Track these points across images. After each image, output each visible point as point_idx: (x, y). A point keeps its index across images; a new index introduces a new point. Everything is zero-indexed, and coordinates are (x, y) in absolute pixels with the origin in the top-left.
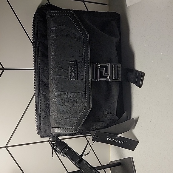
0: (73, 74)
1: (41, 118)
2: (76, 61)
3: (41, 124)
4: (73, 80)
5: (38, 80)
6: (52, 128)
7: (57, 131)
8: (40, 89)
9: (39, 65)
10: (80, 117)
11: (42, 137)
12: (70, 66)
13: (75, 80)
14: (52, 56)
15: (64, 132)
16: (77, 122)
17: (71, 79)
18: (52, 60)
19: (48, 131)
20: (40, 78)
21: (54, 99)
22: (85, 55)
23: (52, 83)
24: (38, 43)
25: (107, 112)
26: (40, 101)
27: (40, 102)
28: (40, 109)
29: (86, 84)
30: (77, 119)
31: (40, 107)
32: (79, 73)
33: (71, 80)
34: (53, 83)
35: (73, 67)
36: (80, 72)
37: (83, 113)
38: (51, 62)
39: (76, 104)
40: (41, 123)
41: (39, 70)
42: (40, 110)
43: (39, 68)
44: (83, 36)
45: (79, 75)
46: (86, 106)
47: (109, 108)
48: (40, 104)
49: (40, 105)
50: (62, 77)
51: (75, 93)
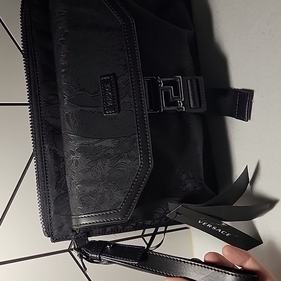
0: (108, 101)
1: (49, 200)
2: (114, 74)
3: (50, 213)
4: (109, 113)
5: (39, 121)
6: (73, 217)
7: (84, 221)
8: (43, 140)
9: (39, 91)
10: (131, 188)
11: (54, 240)
12: (102, 86)
13: (115, 113)
14: (64, 68)
15: (101, 222)
16: (126, 198)
17: (105, 111)
18: (63, 76)
19: (66, 226)
20: (41, 117)
21: (74, 154)
22: (129, 61)
23: (67, 124)
24: (34, 48)
25: (184, 176)
26: (45, 164)
27: (46, 167)
28: (47, 180)
29: (137, 118)
30: (125, 192)
31: (47, 177)
32: (121, 97)
33: (107, 113)
34: (69, 122)
35: (108, 88)
36: (123, 96)
37: (136, 178)
38: (63, 82)
39: (120, 162)
40: (50, 210)
41: (40, 101)
42: (47, 183)
43: (40, 98)
44: (123, 25)
45: (121, 101)
46: (141, 164)
47: (189, 167)
48: (46, 170)
49: (46, 174)
50: (87, 109)
51: (117, 139)
